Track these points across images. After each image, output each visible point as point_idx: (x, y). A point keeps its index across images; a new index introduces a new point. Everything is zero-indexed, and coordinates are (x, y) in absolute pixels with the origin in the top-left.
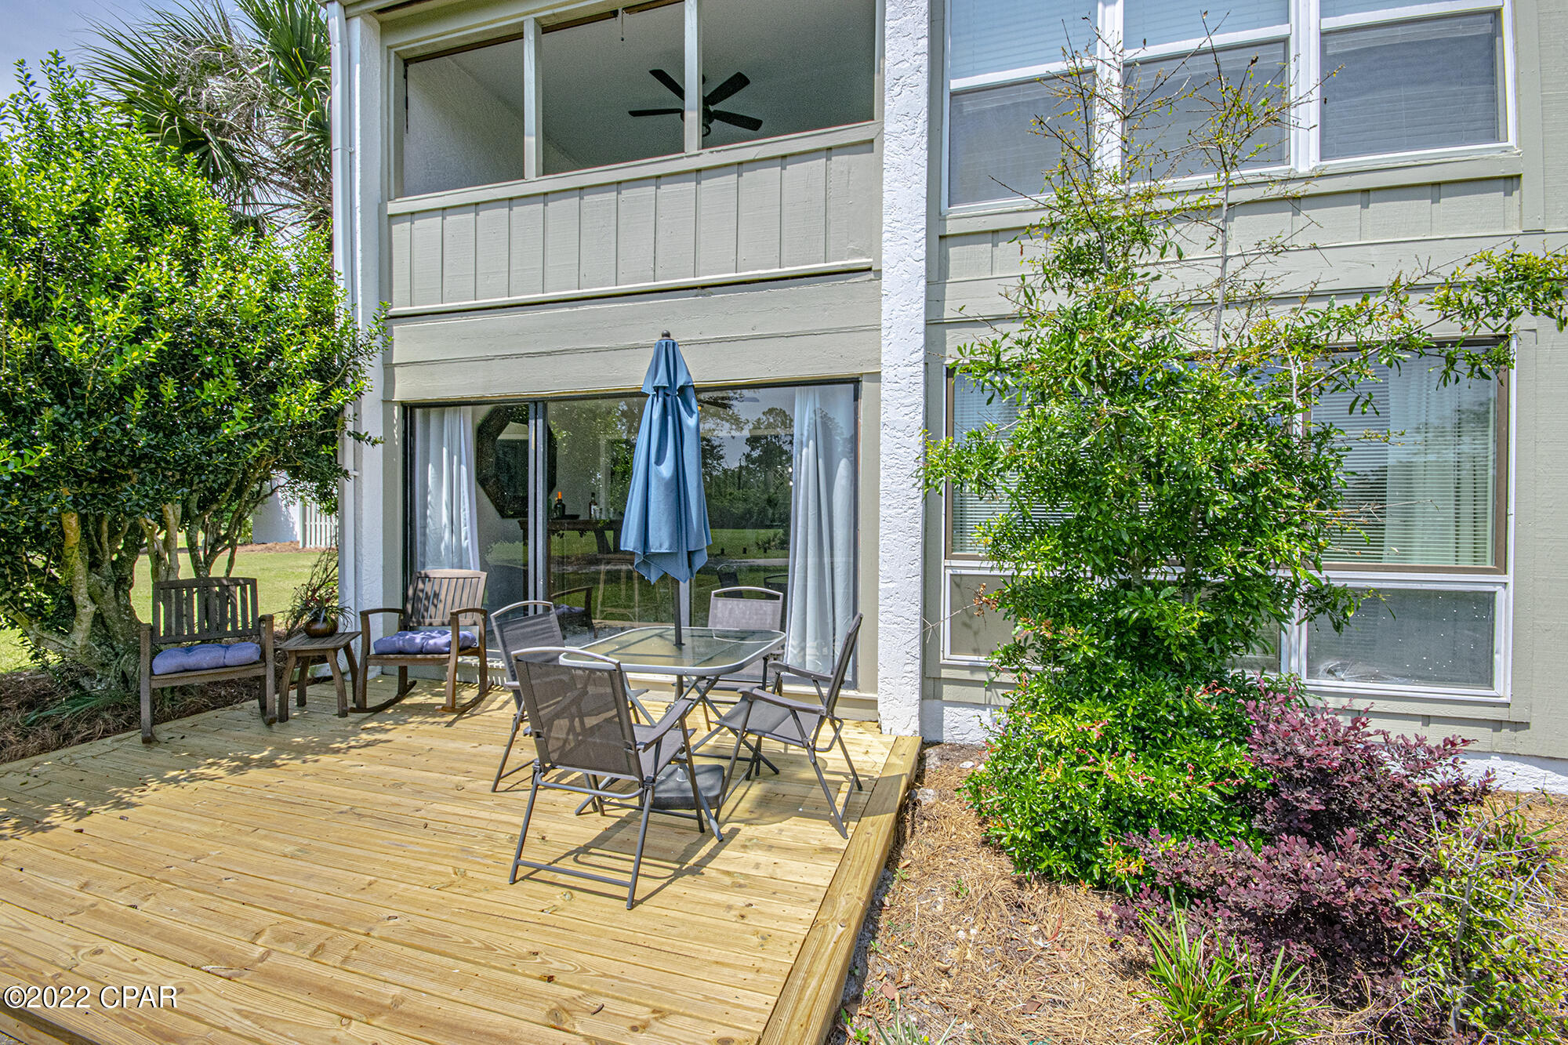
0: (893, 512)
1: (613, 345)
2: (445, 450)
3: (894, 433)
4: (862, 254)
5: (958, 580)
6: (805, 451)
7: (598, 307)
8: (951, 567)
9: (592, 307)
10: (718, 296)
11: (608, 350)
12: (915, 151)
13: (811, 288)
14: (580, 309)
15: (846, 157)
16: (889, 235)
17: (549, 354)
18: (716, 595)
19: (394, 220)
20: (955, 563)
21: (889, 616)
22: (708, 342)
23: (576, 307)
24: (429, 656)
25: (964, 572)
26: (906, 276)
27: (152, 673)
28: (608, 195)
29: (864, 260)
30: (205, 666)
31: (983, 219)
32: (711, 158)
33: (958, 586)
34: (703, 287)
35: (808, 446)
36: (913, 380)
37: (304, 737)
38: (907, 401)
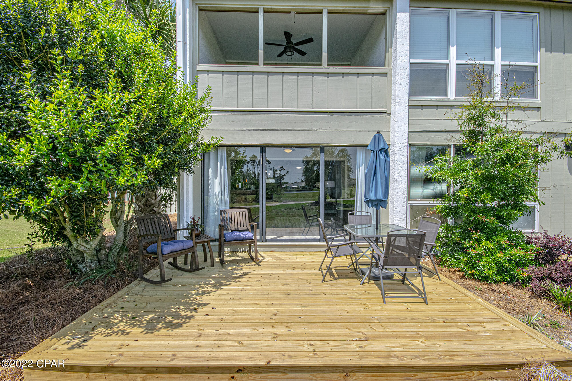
0: (398, 187)
1: (296, 129)
2: (219, 163)
3: (399, 163)
4: (383, 108)
5: (412, 207)
6: (361, 168)
7: (290, 115)
8: (410, 203)
9: (287, 115)
10: (335, 116)
11: (294, 130)
12: (406, 79)
13: (367, 116)
14: (283, 115)
15: (378, 77)
16: (398, 104)
17: (270, 130)
18: (349, 214)
19: (198, 72)
20: (411, 202)
21: (397, 218)
22: (332, 131)
23: (282, 114)
24: (248, 241)
25: (414, 205)
26: (403, 117)
27: (163, 254)
28: (294, 76)
29: (384, 110)
30: (178, 250)
31: (420, 102)
32: (332, 70)
33: (412, 209)
34: (330, 112)
35: (362, 166)
36: (405, 148)
37: (215, 274)
38: (403, 154)
